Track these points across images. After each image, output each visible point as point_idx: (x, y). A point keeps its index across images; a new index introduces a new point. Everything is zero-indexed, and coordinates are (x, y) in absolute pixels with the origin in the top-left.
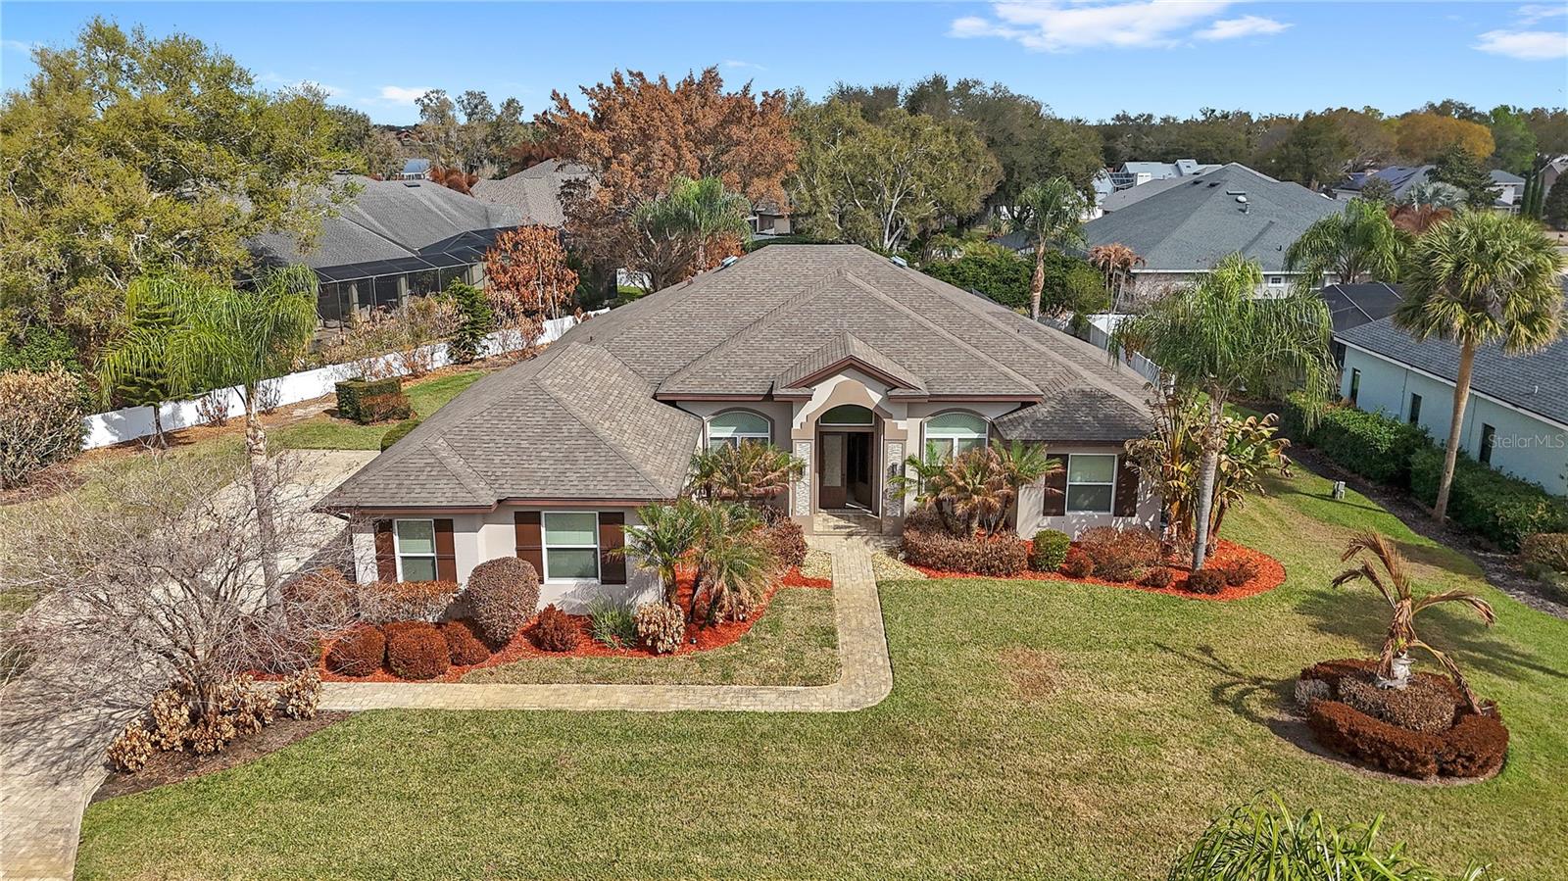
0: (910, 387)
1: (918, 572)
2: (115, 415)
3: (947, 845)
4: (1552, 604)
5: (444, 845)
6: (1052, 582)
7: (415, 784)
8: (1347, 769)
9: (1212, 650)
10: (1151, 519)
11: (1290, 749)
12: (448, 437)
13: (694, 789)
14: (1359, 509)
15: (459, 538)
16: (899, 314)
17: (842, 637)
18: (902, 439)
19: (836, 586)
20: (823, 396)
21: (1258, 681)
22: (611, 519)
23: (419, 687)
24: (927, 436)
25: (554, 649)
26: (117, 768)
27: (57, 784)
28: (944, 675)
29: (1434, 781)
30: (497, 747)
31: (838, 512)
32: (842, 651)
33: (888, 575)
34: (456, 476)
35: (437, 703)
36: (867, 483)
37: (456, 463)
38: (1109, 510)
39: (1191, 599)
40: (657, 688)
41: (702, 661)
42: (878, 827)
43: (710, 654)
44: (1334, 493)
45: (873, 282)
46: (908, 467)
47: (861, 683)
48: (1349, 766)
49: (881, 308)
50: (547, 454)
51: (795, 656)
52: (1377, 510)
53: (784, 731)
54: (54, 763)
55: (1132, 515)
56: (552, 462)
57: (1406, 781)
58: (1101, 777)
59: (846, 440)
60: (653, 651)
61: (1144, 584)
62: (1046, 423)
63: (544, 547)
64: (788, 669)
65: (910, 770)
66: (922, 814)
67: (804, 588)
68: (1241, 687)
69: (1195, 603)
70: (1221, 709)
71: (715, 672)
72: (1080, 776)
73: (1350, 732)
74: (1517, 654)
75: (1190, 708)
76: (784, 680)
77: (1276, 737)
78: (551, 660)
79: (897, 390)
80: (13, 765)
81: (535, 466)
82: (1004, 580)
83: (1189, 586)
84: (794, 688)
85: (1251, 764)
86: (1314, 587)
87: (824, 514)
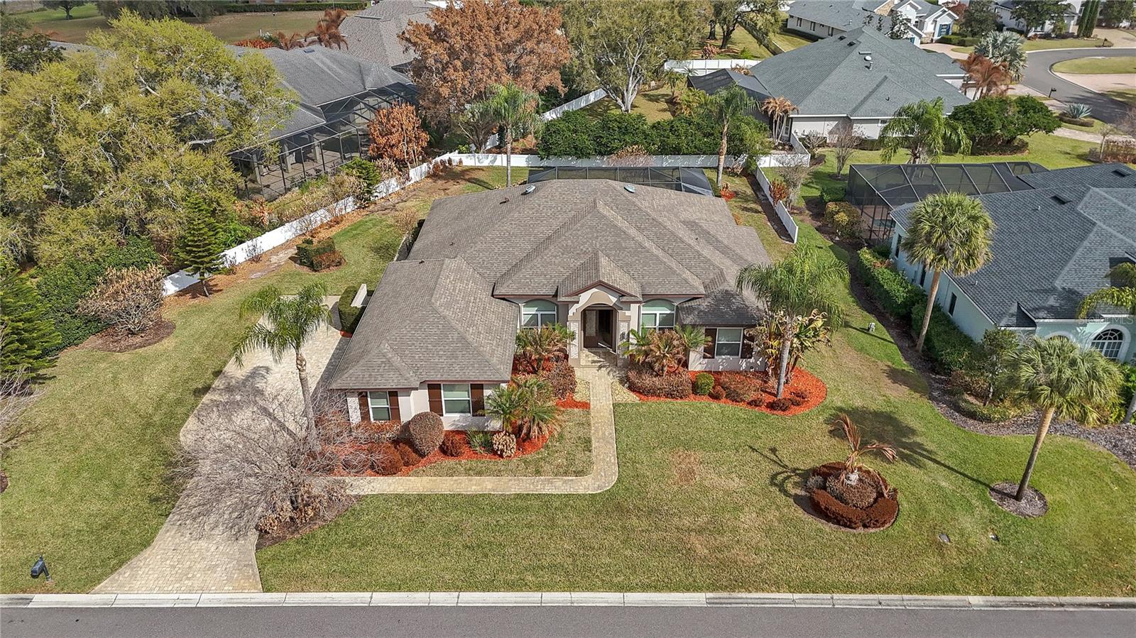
0: (632, 296)
1: (635, 396)
2: (176, 276)
3: (637, 570)
4: (957, 414)
5: (418, 571)
6: (704, 402)
7: (400, 540)
8: (823, 524)
9: (777, 450)
10: (760, 360)
11: (800, 513)
12: (390, 342)
13: (526, 540)
14: (879, 340)
15: (401, 399)
16: (628, 237)
17: (594, 444)
18: (628, 320)
19: (592, 407)
20: (585, 299)
21: (794, 470)
22: (477, 387)
23: (390, 479)
24: (642, 312)
25: (452, 455)
26: (262, 533)
27: (237, 539)
28: (643, 470)
29: (861, 530)
30: (433, 517)
31: (594, 350)
32: (594, 453)
33: (619, 399)
34: (398, 369)
35: (400, 490)
36: (609, 333)
37: (396, 360)
38: (738, 355)
39: (773, 414)
40: (505, 479)
41: (525, 462)
42: (608, 560)
43: (529, 457)
44: (869, 329)
45: (614, 208)
46: (631, 336)
47: (603, 474)
48: (824, 521)
49: (619, 232)
50: (442, 353)
51: (570, 458)
52: (889, 341)
53: (566, 505)
54: (232, 527)
55: (750, 358)
56: (445, 358)
57: (848, 530)
58: (710, 531)
59: (598, 313)
60: (501, 456)
61: (750, 404)
62: (705, 313)
63: (443, 399)
64: (567, 466)
65: (624, 528)
66: (628, 553)
67: (576, 410)
68: (785, 475)
69: (775, 417)
70: (773, 489)
71: (532, 469)
72: (700, 531)
73: (826, 508)
74: (925, 450)
75: (758, 490)
76: (566, 473)
77: (795, 505)
78: (450, 462)
79: (625, 297)
80: (213, 529)
81: (437, 360)
82: (679, 401)
83: (772, 406)
84: (571, 478)
85: (779, 522)
86: (839, 404)
87: (586, 351)
